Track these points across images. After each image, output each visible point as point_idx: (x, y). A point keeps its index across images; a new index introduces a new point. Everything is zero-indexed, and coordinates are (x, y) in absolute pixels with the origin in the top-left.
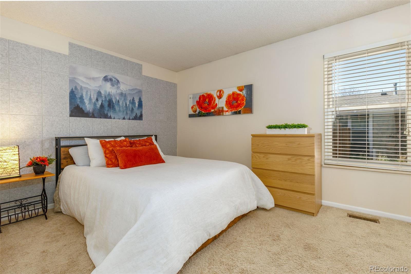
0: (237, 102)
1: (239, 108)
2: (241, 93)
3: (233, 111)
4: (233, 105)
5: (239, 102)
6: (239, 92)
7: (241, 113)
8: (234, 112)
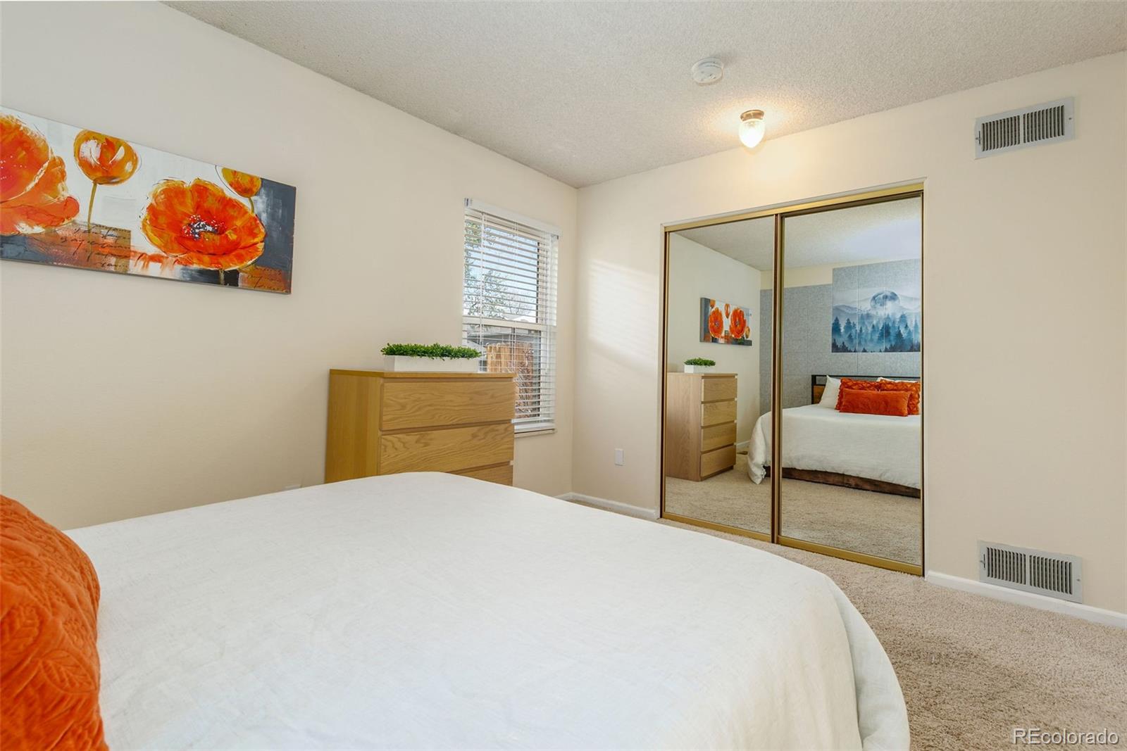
0: (220, 231)
1: (232, 261)
2: (244, 201)
3: (196, 266)
4: (192, 238)
5: (233, 237)
6: (231, 194)
7: (240, 284)
8: (201, 272)
